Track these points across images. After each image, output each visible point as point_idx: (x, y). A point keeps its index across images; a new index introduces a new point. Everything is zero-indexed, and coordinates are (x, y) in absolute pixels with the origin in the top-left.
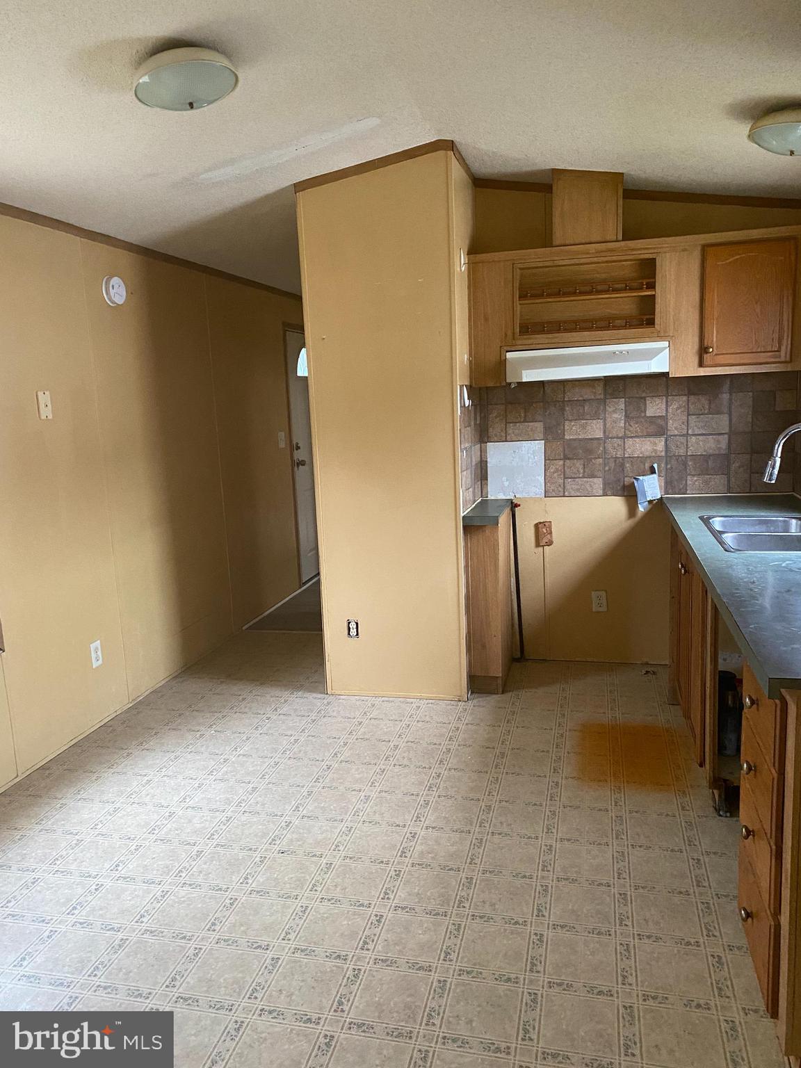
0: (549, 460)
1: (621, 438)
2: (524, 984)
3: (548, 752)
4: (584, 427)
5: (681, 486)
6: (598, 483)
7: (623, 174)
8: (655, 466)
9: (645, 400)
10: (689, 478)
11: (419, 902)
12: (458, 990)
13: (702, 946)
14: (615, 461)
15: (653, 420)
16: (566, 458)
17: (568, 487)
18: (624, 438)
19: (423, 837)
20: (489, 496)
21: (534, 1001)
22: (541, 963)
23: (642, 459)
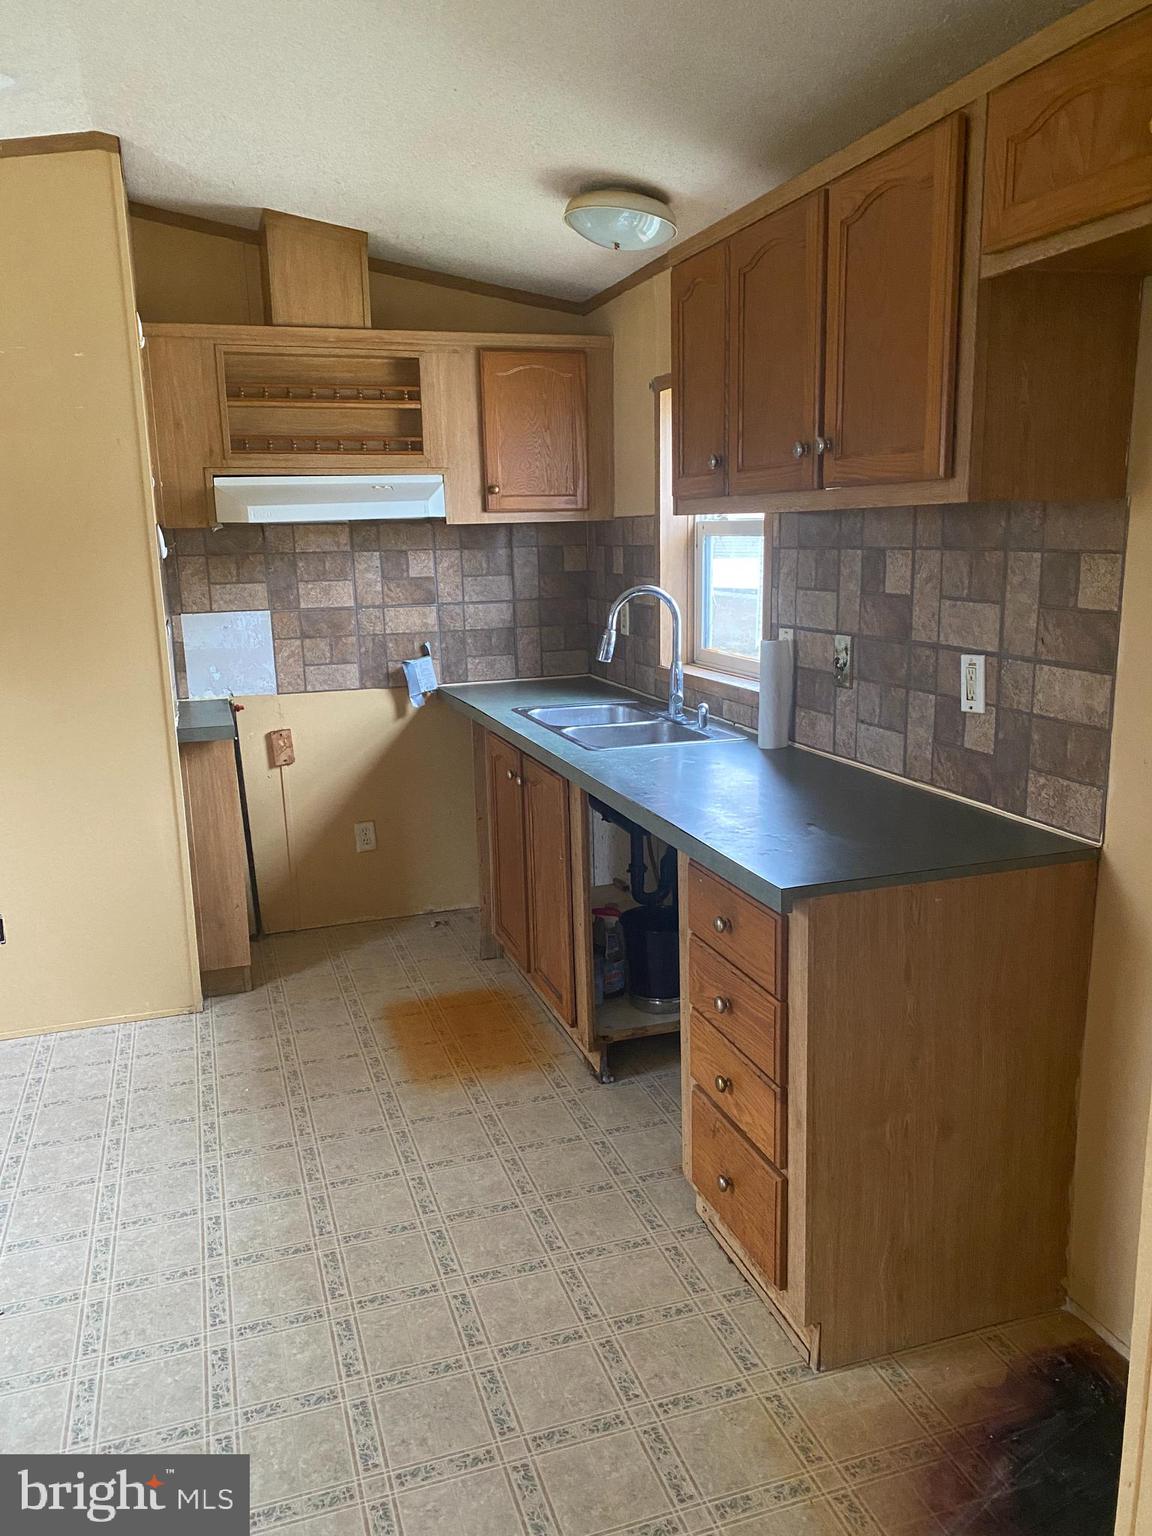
0: (280, 639)
1: (378, 607)
2: (470, 1365)
3: (356, 1055)
4: (326, 592)
5: (461, 672)
6: (353, 671)
7: (366, 233)
8: (428, 645)
9: (406, 554)
10: (469, 659)
11: (272, 1312)
12: (387, 1408)
13: (652, 1242)
14: (373, 640)
15: (418, 582)
16: (304, 636)
17: (310, 677)
18: (383, 607)
19: (231, 1219)
20: (191, 696)
21: (492, 1380)
22: (478, 1331)
23: (410, 637)
